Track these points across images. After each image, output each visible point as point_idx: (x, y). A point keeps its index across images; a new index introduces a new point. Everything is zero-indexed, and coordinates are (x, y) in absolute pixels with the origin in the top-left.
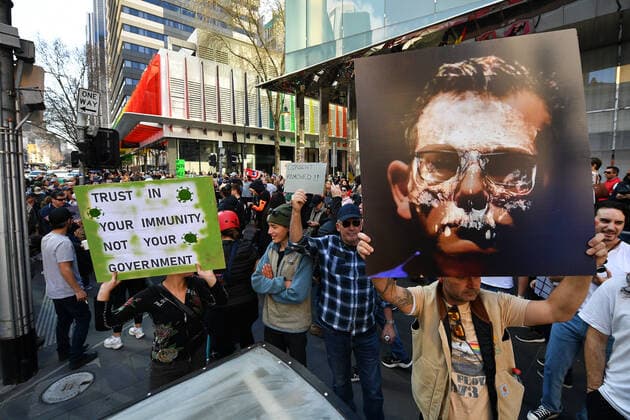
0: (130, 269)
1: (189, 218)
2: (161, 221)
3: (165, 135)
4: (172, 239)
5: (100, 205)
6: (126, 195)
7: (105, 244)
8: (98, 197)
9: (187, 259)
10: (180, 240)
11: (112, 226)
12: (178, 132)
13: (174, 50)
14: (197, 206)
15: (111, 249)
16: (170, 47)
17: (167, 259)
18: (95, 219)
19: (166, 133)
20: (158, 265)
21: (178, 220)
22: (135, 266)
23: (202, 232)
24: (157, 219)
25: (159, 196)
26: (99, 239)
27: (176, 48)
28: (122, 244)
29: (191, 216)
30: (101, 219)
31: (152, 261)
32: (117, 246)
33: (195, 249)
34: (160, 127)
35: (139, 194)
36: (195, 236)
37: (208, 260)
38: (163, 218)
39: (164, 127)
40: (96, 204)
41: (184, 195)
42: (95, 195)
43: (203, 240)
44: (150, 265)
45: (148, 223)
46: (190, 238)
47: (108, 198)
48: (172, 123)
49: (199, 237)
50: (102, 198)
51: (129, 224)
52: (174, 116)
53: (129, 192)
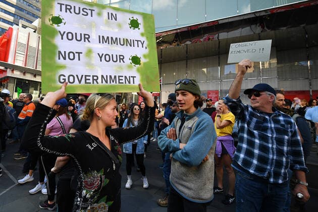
0: (80, 82)
1: (136, 42)
2: (115, 41)
3: (8, 75)
4: (121, 58)
5: (63, 15)
6: (89, 12)
7: (60, 52)
8: (64, 7)
9: (131, 79)
10: (128, 61)
11: (71, 36)
12: (17, 74)
13: (23, 27)
14: (142, 35)
15: (65, 58)
16: (20, 25)
17: (115, 77)
18: (55, 26)
19: (9, 74)
20: (107, 82)
21: (127, 42)
22: (86, 79)
23: (145, 56)
24: (112, 38)
25: (116, 19)
26: (55, 47)
27: (25, 27)
28: (77, 55)
29: (138, 41)
30: (61, 28)
31: (102, 76)
32: (71, 56)
33: (138, 70)
34: (6, 70)
35: (99, 14)
36: (139, 59)
37: (148, 82)
38: (116, 39)
39: (8, 70)
40: (60, 13)
41: (134, 24)
42: (61, 5)
43: (145, 64)
44: (99, 80)
45: (103, 40)
46: (136, 60)
47: (72, 10)
48: (14, 68)
49: (143, 60)
50: (66, 9)
51: (87, 38)
52: (16, 64)
53: (92, 10)
